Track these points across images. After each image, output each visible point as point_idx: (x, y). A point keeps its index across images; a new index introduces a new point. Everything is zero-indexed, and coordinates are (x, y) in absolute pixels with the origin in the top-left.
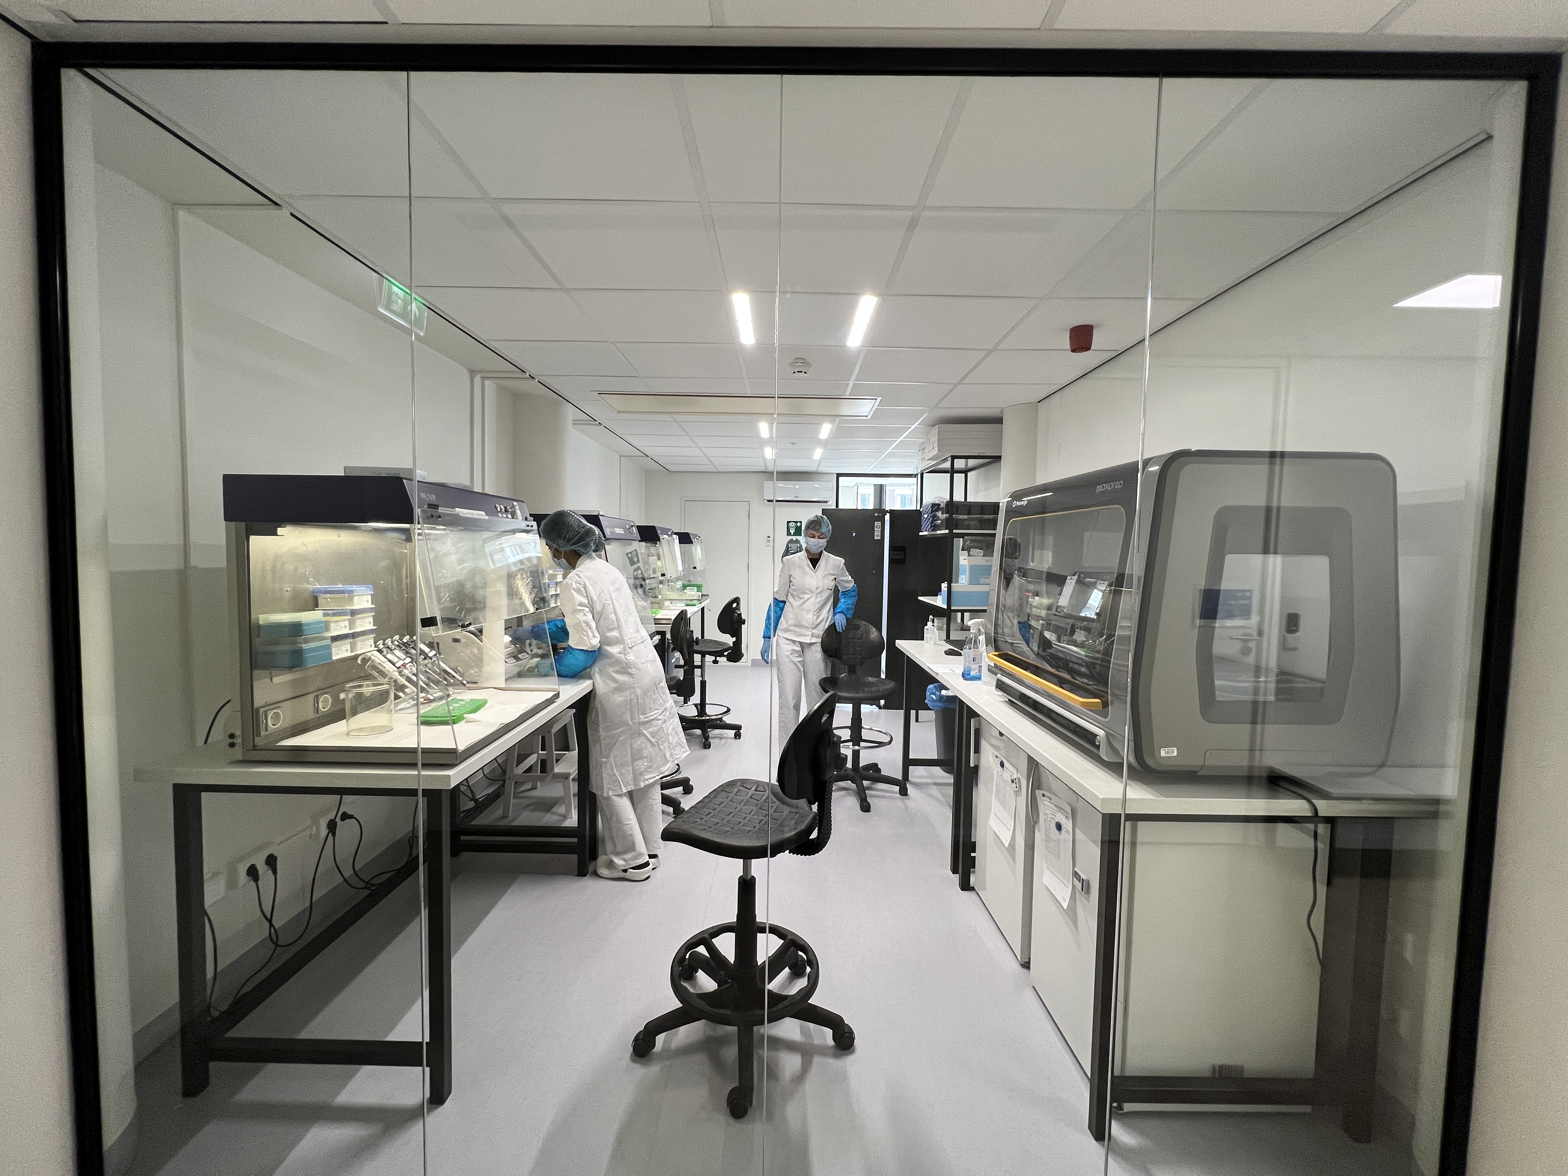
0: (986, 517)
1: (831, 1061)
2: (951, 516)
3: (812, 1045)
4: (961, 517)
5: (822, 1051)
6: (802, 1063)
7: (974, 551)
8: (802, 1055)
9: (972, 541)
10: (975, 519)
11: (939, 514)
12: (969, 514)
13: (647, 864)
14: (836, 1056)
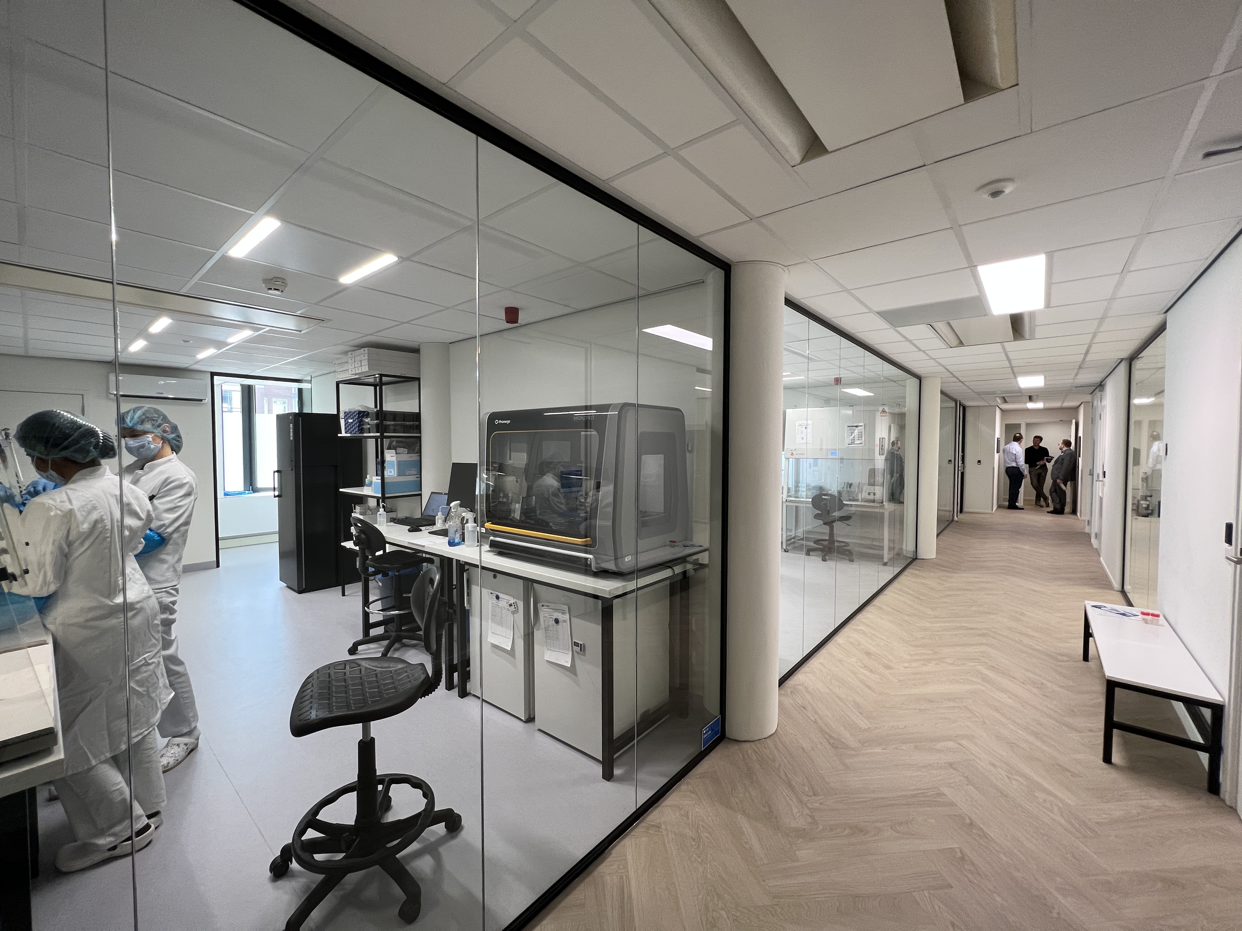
0: (408, 423)
1: (453, 843)
2: (382, 422)
3: (432, 844)
4: (388, 423)
5: (442, 841)
6: (433, 858)
7: (400, 450)
8: (429, 853)
9: (397, 442)
10: (400, 425)
11: (367, 420)
12: (394, 421)
13: (148, 827)
14: (454, 837)
